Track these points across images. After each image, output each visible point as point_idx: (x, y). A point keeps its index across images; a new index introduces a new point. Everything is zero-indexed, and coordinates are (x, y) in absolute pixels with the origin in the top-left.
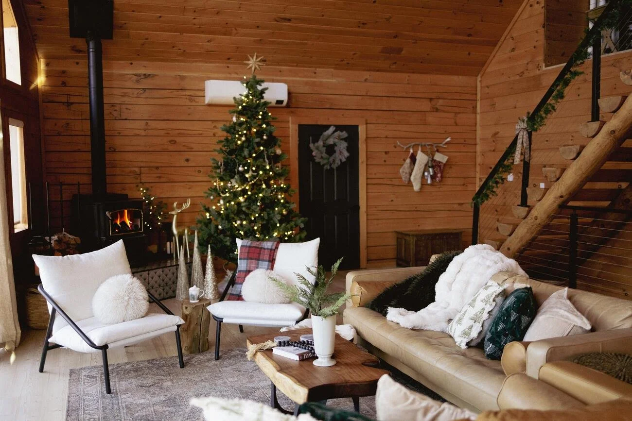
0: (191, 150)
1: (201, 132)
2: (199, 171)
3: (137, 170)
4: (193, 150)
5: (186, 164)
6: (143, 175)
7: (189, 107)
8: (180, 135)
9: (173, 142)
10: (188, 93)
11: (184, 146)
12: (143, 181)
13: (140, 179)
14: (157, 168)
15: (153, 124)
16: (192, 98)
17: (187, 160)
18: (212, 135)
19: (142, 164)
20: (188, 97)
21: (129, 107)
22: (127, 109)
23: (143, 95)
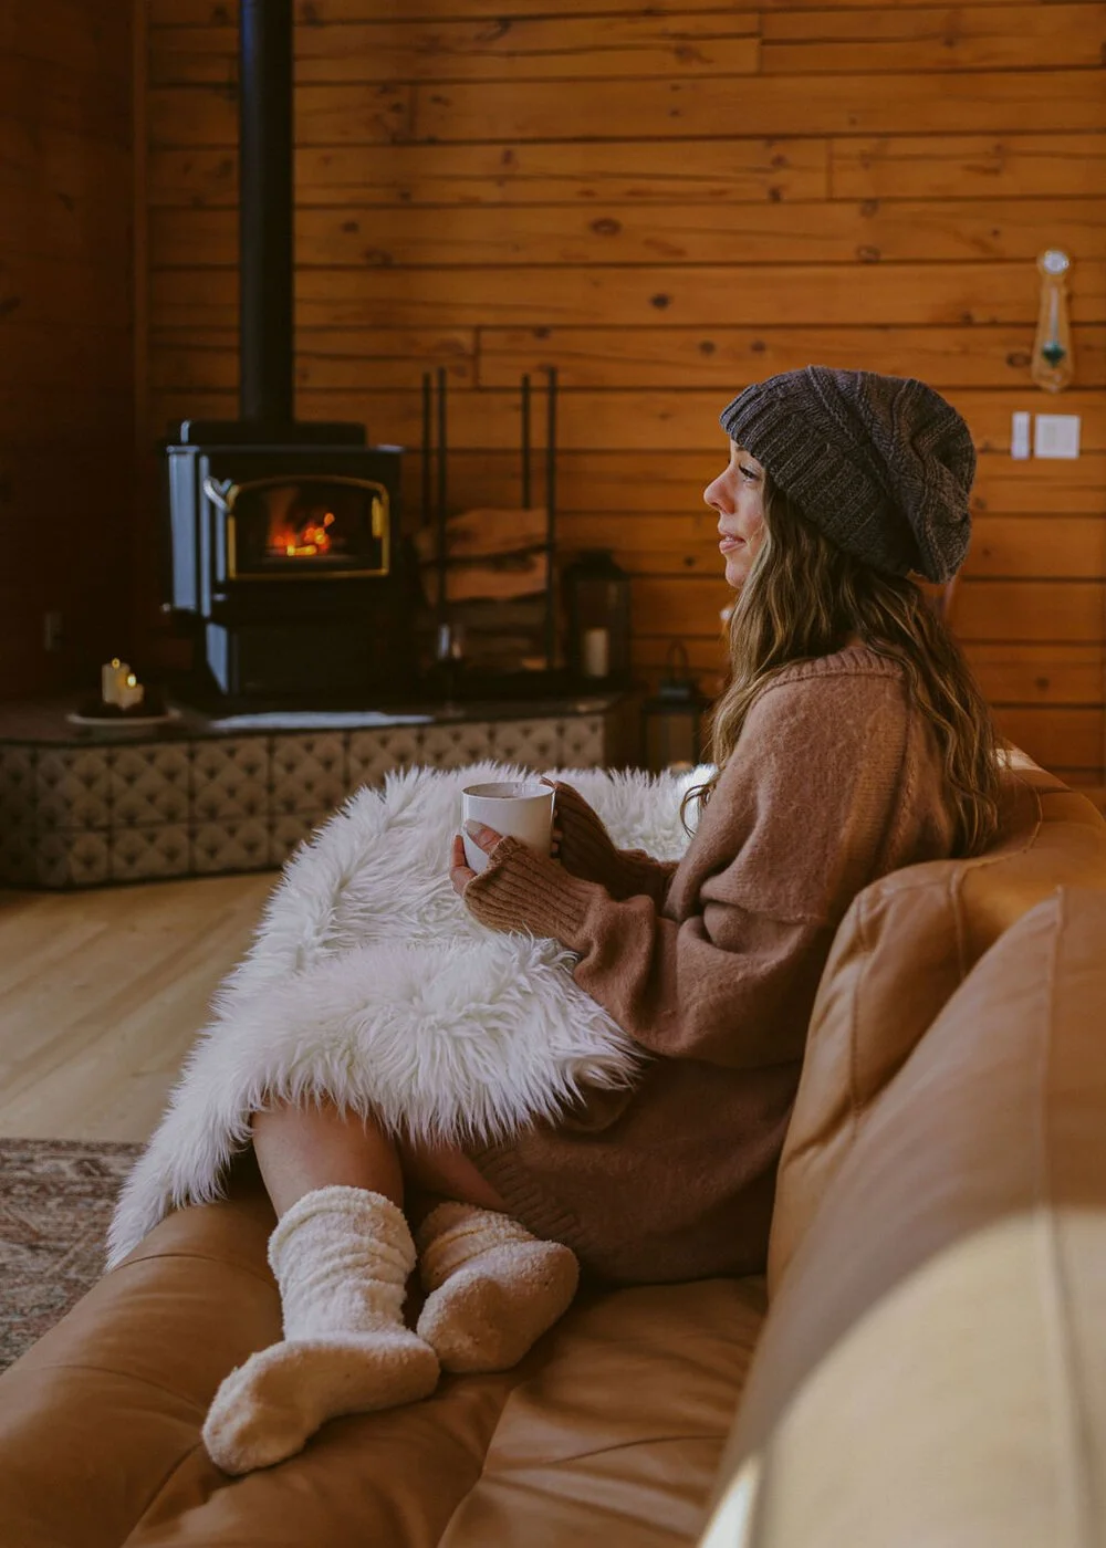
0: (675, 258)
1: (716, 186)
2: (707, 348)
3: (465, 338)
4: (685, 259)
5: (653, 316)
6: (485, 361)
7: (675, 82)
8: (638, 198)
9: (607, 228)
10: (674, 24)
11: (649, 243)
12: (484, 383)
13: (476, 377)
14: (541, 332)
15: (529, 158)
16: (693, 44)
17: (661, 302)
18: (765, 196)
19: (488, 318)
20: (673, 43)
21: (443, 91)
22: (437, 100)
23: (503, 44)
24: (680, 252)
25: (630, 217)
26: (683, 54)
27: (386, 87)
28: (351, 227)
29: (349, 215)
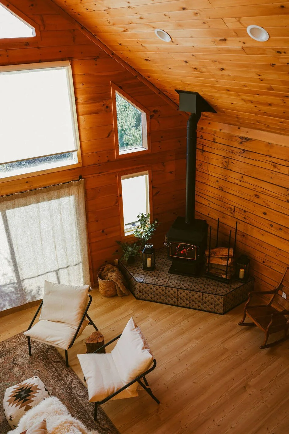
1: (278, 195)
3: (233, 207)
6: (236, 213)
7: (272, 172)
8: (263, 192)
11: (264, 202)
13: (234, 215)
14: (245, 211)
15: (246, 179)
17: (265, 214)
18: (286, 200)
19: (237, 205)
20: (273, 164)
21: (233, 161)
22: (232, 162)
23: (243, 155)
24: (269, 206)
25: (262, 196)
26: (274, 166)
27: (225, 158)
28: (218, 181)
29: (217, 179)
